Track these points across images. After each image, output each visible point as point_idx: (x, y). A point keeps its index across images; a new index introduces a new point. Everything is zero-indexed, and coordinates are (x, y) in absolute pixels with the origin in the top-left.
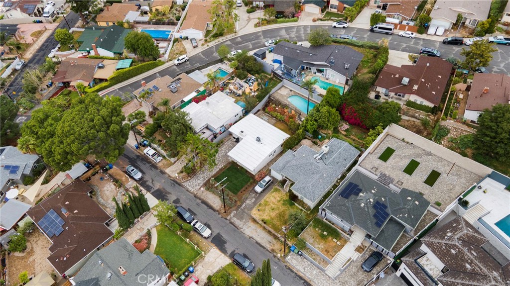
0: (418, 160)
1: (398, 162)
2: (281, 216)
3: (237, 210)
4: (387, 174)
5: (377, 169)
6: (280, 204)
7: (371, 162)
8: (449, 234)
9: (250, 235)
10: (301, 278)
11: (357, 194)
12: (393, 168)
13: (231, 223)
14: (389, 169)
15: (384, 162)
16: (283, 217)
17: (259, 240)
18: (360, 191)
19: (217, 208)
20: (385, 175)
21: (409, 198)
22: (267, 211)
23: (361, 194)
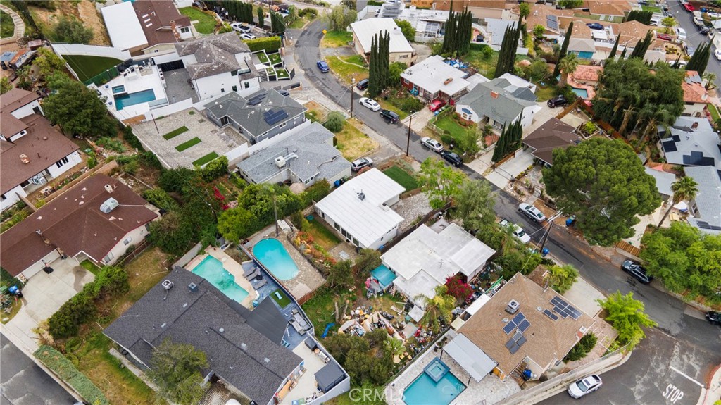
1: (199, 151)
2: (350, 138)
3: (394, 156)
4: (221, 141)
6: (348, 146)
8: (216, 66)
11: (270, 111)
12: (211, 145)
13: (400, 148)
14: (216, 145)
15: (216, 151)
16: (346, 136)
17: (373, 132)
18: (266, 114)
19: (415, 162)
20: (225, 140)
21: (221, 106)
22: (362, 143)
23: (267, 110)
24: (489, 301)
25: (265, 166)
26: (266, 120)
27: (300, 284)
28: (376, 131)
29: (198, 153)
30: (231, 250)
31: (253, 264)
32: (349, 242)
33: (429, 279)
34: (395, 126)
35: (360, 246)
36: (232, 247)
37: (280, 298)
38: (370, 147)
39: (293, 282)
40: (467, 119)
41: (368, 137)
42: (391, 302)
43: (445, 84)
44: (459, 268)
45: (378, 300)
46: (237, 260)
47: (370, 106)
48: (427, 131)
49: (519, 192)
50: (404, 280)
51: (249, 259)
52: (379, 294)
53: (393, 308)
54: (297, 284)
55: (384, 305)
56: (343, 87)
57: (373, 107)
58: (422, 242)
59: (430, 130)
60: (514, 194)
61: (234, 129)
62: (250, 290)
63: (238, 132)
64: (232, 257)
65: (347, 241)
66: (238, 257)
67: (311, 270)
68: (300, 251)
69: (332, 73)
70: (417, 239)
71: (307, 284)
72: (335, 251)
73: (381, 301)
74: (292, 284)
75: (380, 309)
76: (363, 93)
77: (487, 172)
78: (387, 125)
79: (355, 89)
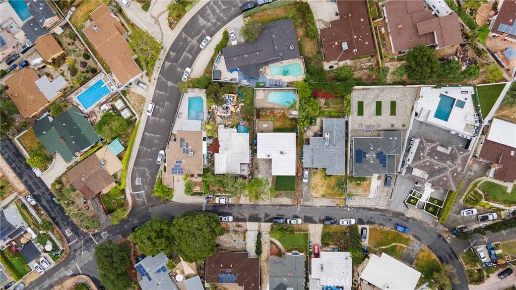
0: (379, 100)
1: (369, 110)
2: (329, 186)
3: (302, 197)
4: (368, 124)
5: (362, 125)
6: (323, 180)
7: (356, 122)
9: (320, 205)
10: (360, 208)
12: (369, 117)
13: (305, 206)
14: (368, 120)
15: (362, 117)
16: (330, 186)
17: (327, 205)
19: (291, 204)
20: (368, 126)
21: (391, 138)
22: (320, 189)
23: (367, 156)
24: (202, 153)
25: (332, 128)
26: (361, 151)
27: (263, 97)
28: (326, 206)
29: (368, 108)
30: (297, 84)
34: (322, 219)
41: (322, 196)
42: (233, 124)
43: (322, 265)
44: (220, 154)
45: (238, 120)
46: (291, 82)
48: (305, 229)
49: (239, 226)
50: (233, 133)
51: (287, 86)
52: (239, 123)
53: (231, 122)
55: (234, 121)
56: (374, 223)
58: (242, 153)
60: (240, 223)
62: (273, 77)
64: (294, 82)
67: (266, 106)
68: (278, 109)
69: (391, 229)
71: (261, 100)
72: (271, 124)
75: (234, 118)
76: (360, 227)
77: (260, 226)
78: (327, 215)
79: (367, 227)
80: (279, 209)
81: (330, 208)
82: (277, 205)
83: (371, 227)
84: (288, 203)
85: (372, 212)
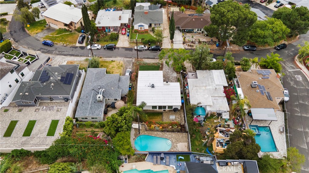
0: (25, 138)
3: (133, 62)
4: (49, 112)
5: (57, 111)
7: (63, 114)
9: (117, 58)
11: (62, 77)
12: (45, 118)
14: (48, 116)
15: (53, 119)
16: (105, 67)
18: (61, 80)
19: (144, 59)
20: (50, 110)
21: (27, 94)
22: (115, 65)
23: (59, 78)
24: (242, 89)
25: (93, 106)
26: (65, 83)
27: (177, 144)
28: (111, 57)
29: (43, 128)
30: (131, 159)
31: (150, 155)
32: (165, 110)
33: (217, 98)
34: (117, 50)
35: (173, 108)
36: (129, 157)
37: (183, 158)
38: (120, 65)
39: (173, 146)
40: (143, 29)
41: (114, 61)
42: (212, 120)
43: (120, 19)
44: (221, 85)
45: (206, 124)
46: (140, 161)
47: (96, 48)
48: (132, 44)
49: (191, 46)
50: (210, 106)
51: (146, 155)
52: (204, 121)
53: (215, 121)
54: (177, 146)
55: (211, 123)
56: (71, 47)
57: (98, 47)
58: (197, 86)
59: (132, 43)
60: (190, 48)
61: (45, 101)
62: (166, 168)
63: (49, 101)
64: (136, 162)
65: (164, 110)
66: (139, 158)
67: (174, 135)
68: (157, 131)
69: (57, 44)
70: (194, 86)
71: (181, 142)
72: (165, 119)
73: (208, 122)
74: (174, 148)
75: (212, 126)
76: (84, 45)
77: (172, 46)
78: (113, 51)
79: (78, 45)
80: (155, 56)
81: (108, 56)
82: (156, 59)
83: (74, 44)
84: (146, 59)
85: (71, 53)
